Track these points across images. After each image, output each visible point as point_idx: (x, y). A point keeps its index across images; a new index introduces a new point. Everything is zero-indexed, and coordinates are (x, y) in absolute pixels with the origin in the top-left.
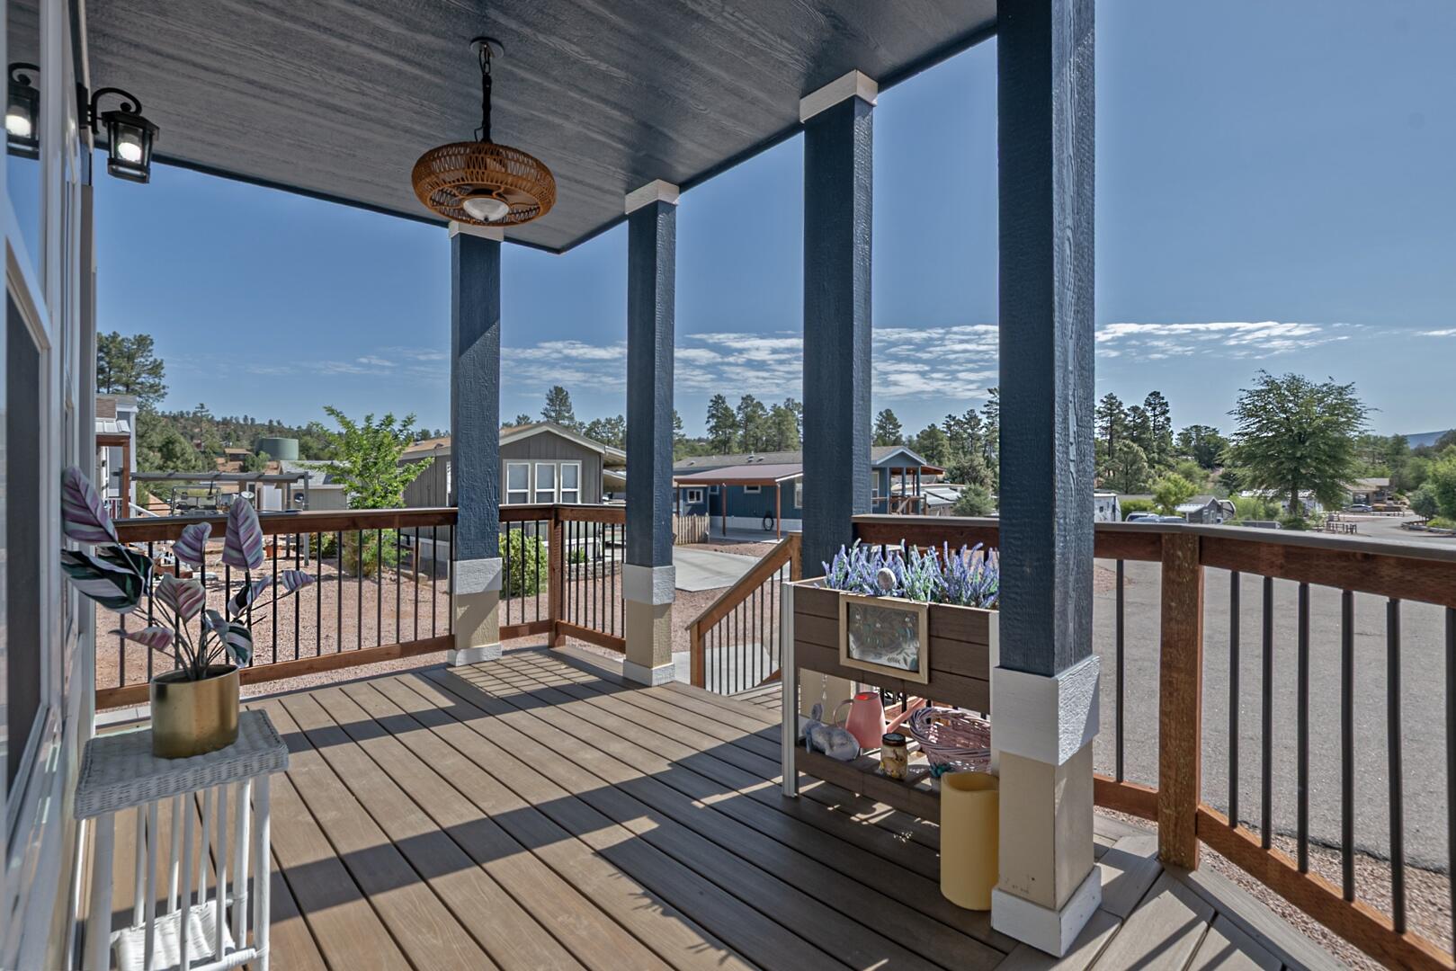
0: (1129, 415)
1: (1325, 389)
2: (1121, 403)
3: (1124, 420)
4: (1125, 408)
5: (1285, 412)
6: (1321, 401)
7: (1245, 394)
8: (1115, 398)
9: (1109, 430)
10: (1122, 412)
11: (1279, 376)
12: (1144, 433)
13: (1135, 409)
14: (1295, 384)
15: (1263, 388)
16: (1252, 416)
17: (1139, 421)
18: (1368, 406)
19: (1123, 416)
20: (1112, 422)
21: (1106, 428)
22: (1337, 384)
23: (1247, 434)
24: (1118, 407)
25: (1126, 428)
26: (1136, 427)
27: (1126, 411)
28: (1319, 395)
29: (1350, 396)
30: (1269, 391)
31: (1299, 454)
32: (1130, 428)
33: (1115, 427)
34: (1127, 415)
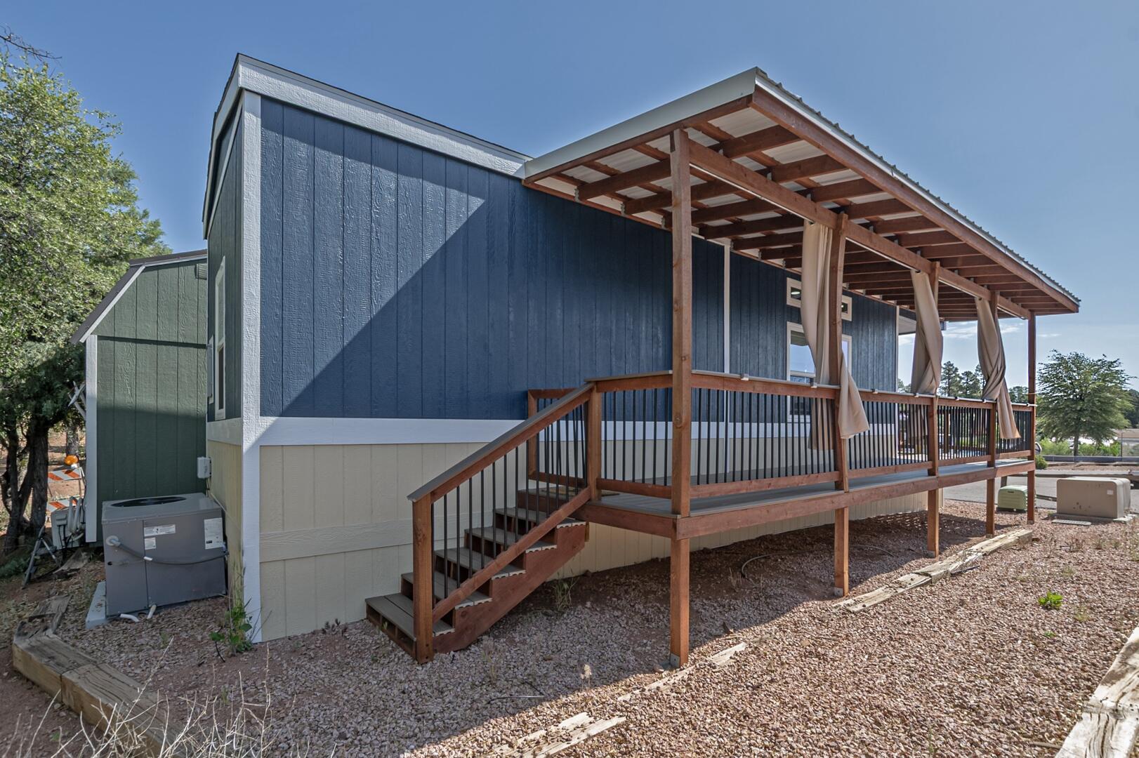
0: (963, 379)
1: (1099, 363)
2: (957, 369)
3: (959, 382)
4: (960, 372)
5: (1070, 379)
6: (1096, 371)
7: (1043, 366)
8: (952, 365)
9: (948, 390)
10: (958, 376)
11: (1066, 354)
12: (975, 392)
13: (968, 374)
14: (1077, 359)
15: (1055, 362)
16: (1048, 382)
17: (971, 383)
18: (1130, 375)
19: (958, 379)
20: (950, 384)
21: (945, 389)
22: (1109, 359)
23: (1043, 394)
24: (954, 372)
25: (961, 388)
26: (968, 387)
27: (961, 375)
28: (1095, 367)
29: (1117, 369)
30: (1059, 365)
31: (1079, 408)
32: (964, 388)
33: (953, 388)
34: (961, 378)
